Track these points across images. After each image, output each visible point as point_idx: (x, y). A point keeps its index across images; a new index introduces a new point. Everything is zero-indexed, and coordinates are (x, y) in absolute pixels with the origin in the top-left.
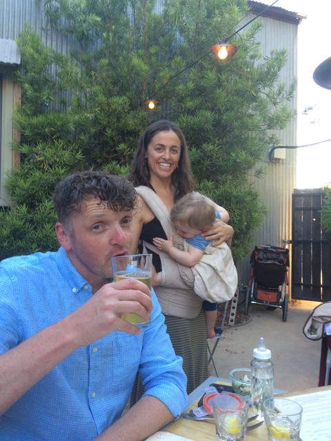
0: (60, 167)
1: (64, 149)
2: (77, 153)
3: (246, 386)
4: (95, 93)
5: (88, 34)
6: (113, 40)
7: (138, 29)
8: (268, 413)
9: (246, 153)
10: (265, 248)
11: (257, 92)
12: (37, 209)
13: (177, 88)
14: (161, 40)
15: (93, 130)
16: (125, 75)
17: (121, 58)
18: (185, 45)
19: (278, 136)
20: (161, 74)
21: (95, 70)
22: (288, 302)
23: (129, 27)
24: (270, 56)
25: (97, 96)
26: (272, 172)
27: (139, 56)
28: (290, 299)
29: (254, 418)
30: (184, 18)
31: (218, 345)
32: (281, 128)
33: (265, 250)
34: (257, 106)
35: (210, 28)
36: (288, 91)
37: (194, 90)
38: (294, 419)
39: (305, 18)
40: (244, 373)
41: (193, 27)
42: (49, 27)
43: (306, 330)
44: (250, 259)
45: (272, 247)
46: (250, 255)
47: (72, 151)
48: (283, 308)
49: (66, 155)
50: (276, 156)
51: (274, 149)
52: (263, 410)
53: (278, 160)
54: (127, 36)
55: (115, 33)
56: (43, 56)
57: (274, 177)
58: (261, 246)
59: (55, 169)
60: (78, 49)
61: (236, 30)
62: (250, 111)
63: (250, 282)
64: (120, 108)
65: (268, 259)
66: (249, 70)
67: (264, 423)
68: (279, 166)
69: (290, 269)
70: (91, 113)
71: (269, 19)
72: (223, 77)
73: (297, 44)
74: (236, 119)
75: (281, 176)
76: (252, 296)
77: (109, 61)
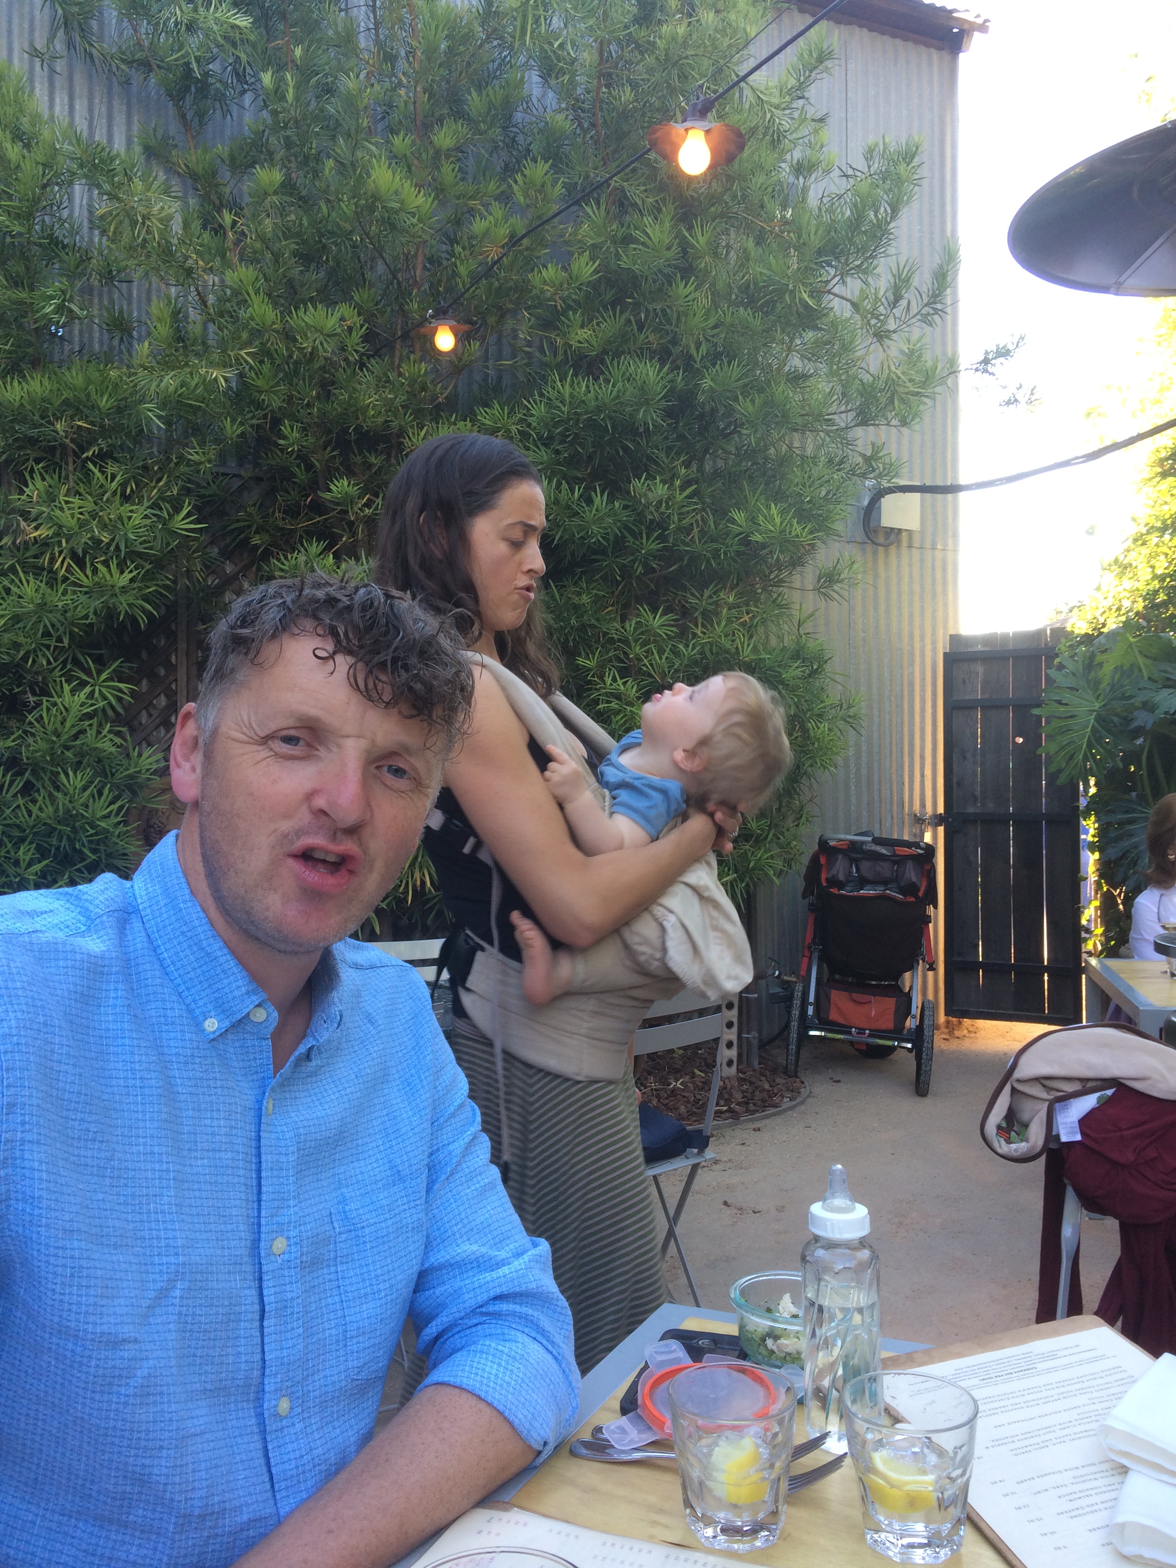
0: (113, 567)
1: (126, 498)
2: (177, 509)
3: (785, 1333)
4: (236, 293)
5: (206, 74)
6: (297, 98)
7: (391, 58)
8: (860, 1426)
9: (782, 512)
10: (853, 843)
11: (817, 293)
12: (30, 718)
13: (535, 278)
14: (475, 101)
15: (231, 429)
16: (347, 226)
17: (330, 163)
18: (562, 121)
19: (892, 449)
20: (479, 226)
21: (236, 207)
22: (935, 1027)
23: (355, 51)
24: (861, 164)
25: (244, 303)
26: (876, 576)
27: (395, 159)
28: (942, 1018)
29: (816, 1443)
30: (556, 22)
31: (695, 1186)
32: (904, 423)
33: (853, 851)
34: (818, 344)
35: (649, 60)
36: (924, 289)
37: (594, 286)
38: (947, 1441)
39: (983, 28)
40: (779, 1288)
41: (588, 57)
42: (59, 45)
43: (991, 1128)
44: (801, 884)
45: (877, 841)
46: (804, 870)
47: (155, 506)
48: (918, 1049)
49: (137, 519)
50: (887, 520)
51: (879, 494)
52: (845, 1415)
53: (894, 534)
54: (349, 83)
55: (305, 72)
56: (39, 154)
57: (882, 592)
58: (841, 836)
59: (95, 571)
60: (172, 131)
61: (743, 70)
62: (796, 362)
63: (805, 960)
64: (329, 348)
65: (863, 882)
66: (789, 214)
67: (848, 1461)
68: (899, 556)
69: (939, 914)
70: (225, 365)
71: (856, 30)
72: (700, 239)
73: (954, 121)
74: (746, 390)
75: (905, 588)
76: (811, 1010)
77: (288, 176)
